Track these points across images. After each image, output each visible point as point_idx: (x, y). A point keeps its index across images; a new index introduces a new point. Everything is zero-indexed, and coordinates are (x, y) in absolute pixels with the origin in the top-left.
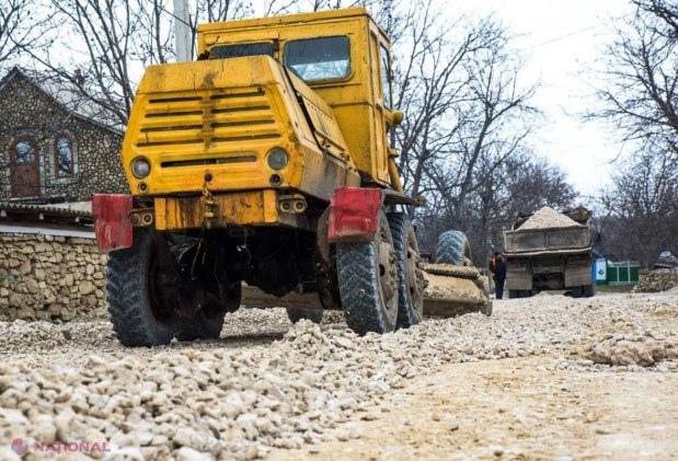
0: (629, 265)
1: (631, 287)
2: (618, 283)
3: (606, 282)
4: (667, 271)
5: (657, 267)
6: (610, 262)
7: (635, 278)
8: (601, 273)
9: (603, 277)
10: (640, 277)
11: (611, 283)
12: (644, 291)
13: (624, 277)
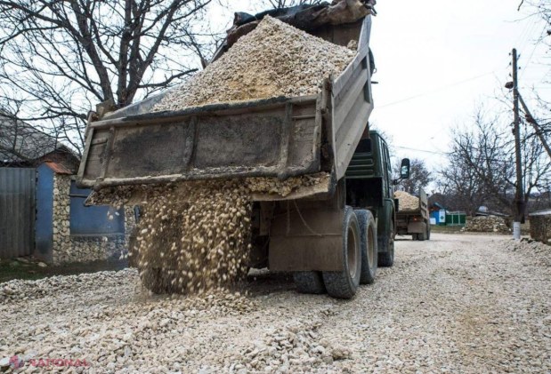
0: (459, 213)
1: (461, 227)
2: (452, 224)
3: (445, 224)
4: (484, 217)
5: (477, 215)
6: (447, 212)
7: (463, 222)
8: (442, 218)
9: (443, 221)
10: (467, 222)
11: (449, 225)
12: (469, 230)
13: (456, 221)
